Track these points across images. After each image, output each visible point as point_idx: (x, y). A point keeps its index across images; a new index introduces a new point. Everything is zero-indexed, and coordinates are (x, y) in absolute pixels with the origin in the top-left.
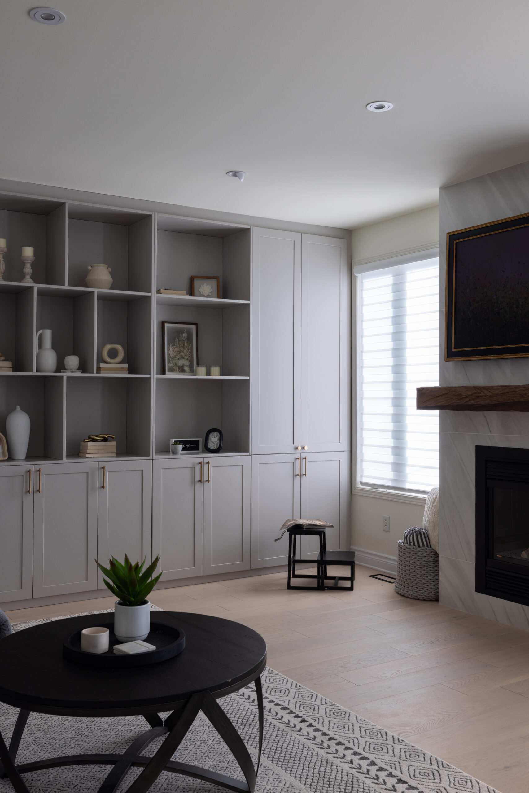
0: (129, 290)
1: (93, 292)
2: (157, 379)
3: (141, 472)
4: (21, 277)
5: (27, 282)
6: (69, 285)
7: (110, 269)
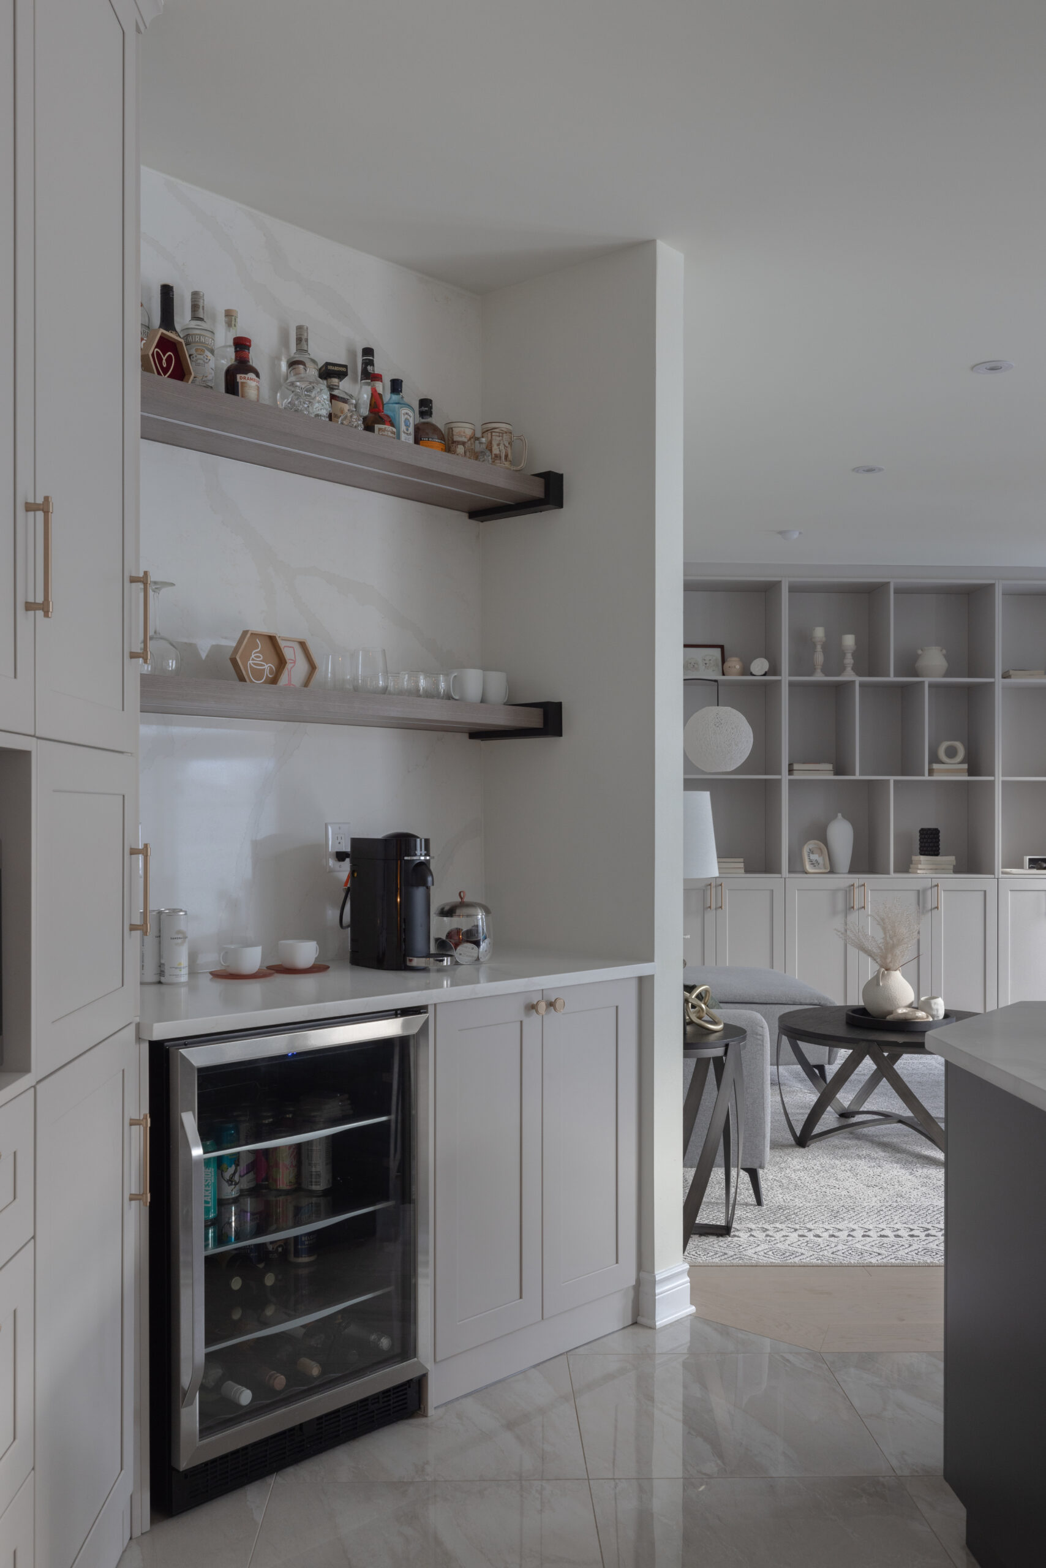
0: (969, 676)
1: (923, 682)
2: (1003, 782)
3: (983, 893)
4: (841, 670)
5: (849, 676)
6: (895, 676)
7: (944, 651)
